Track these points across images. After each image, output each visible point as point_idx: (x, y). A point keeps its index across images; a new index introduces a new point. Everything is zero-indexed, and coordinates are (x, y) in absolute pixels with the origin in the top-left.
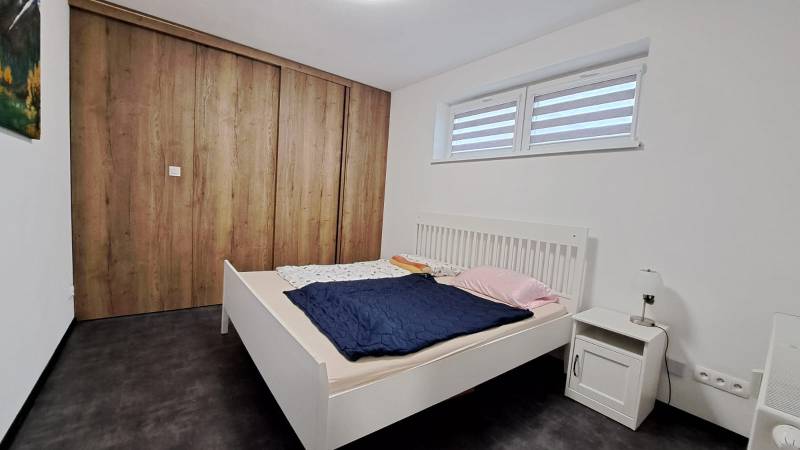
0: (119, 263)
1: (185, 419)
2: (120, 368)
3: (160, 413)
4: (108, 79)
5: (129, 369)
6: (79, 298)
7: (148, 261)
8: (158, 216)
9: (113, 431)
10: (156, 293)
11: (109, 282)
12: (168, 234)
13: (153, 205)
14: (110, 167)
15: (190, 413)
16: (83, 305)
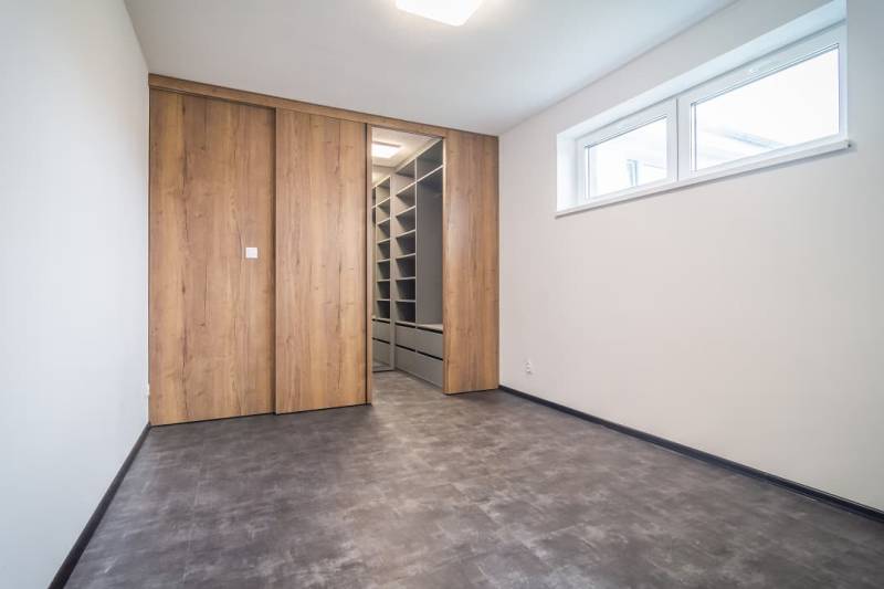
0: (194, 359)
1: (261, 519)
2: (194, 470)
3: (235, 512)
4: (184, 159)
5: (203, 471)
6: (155, 399)
7: (224, 356)
8: (235, 305)
9: (187, 528)
10: (232, 395)
11: (184, 381)
12: (245, 326)
13: (229, 291)
14: (187, 253)
15: (268, 514)
16: (158, 407)
